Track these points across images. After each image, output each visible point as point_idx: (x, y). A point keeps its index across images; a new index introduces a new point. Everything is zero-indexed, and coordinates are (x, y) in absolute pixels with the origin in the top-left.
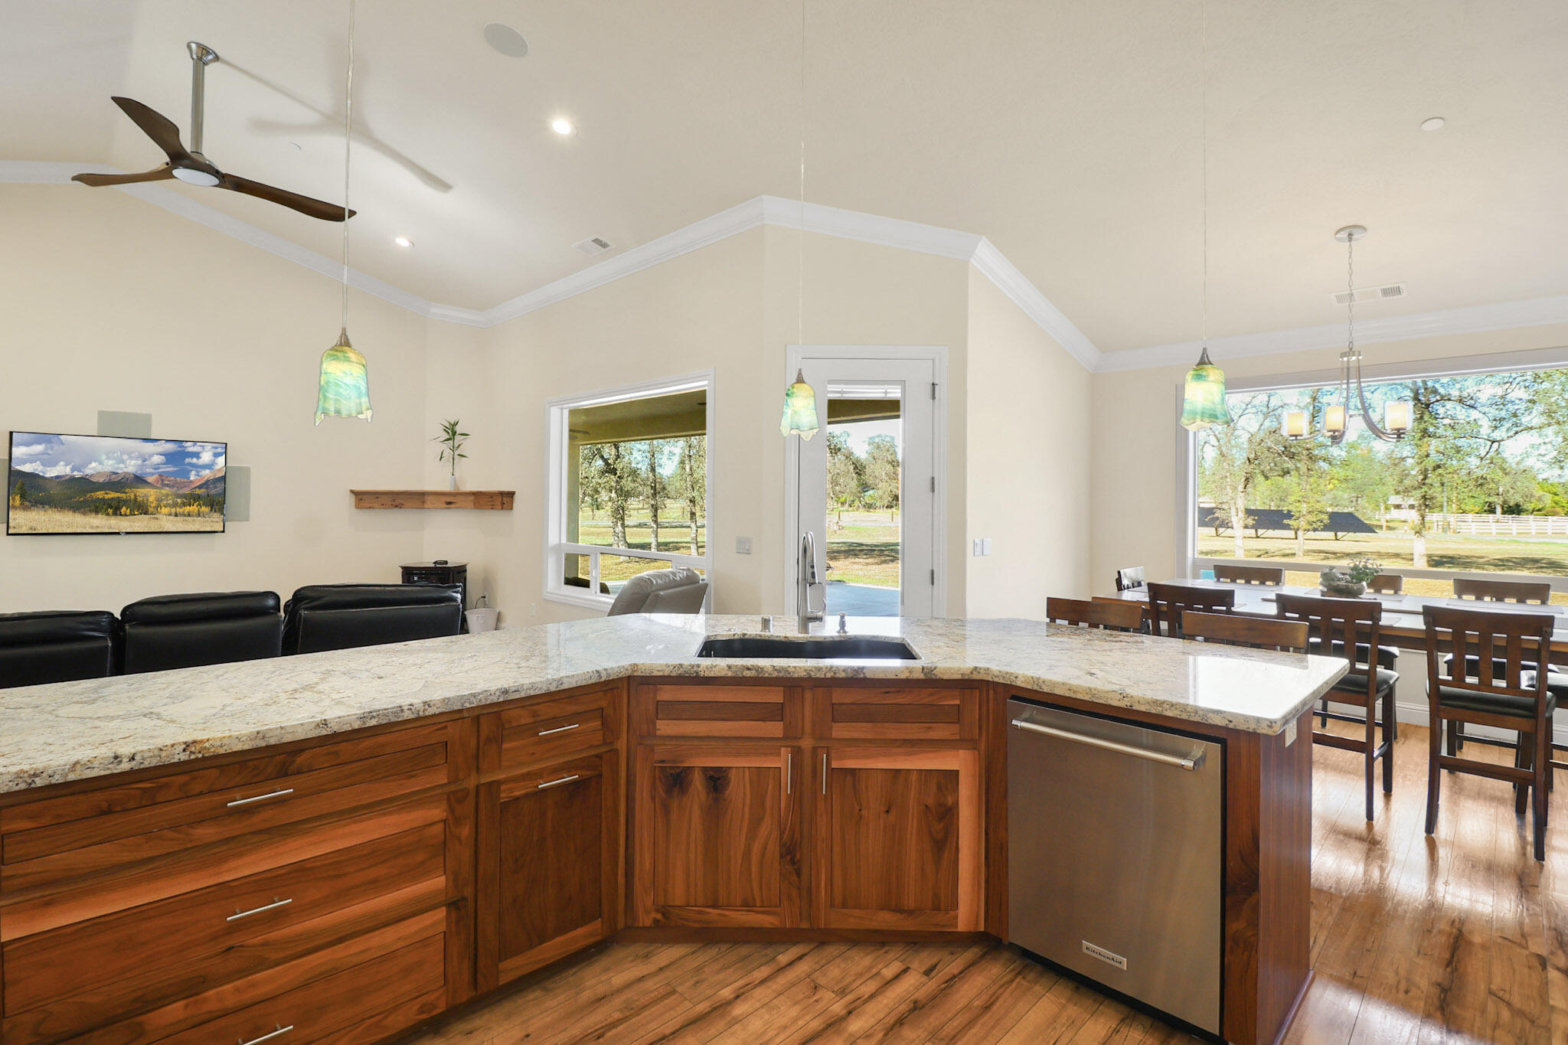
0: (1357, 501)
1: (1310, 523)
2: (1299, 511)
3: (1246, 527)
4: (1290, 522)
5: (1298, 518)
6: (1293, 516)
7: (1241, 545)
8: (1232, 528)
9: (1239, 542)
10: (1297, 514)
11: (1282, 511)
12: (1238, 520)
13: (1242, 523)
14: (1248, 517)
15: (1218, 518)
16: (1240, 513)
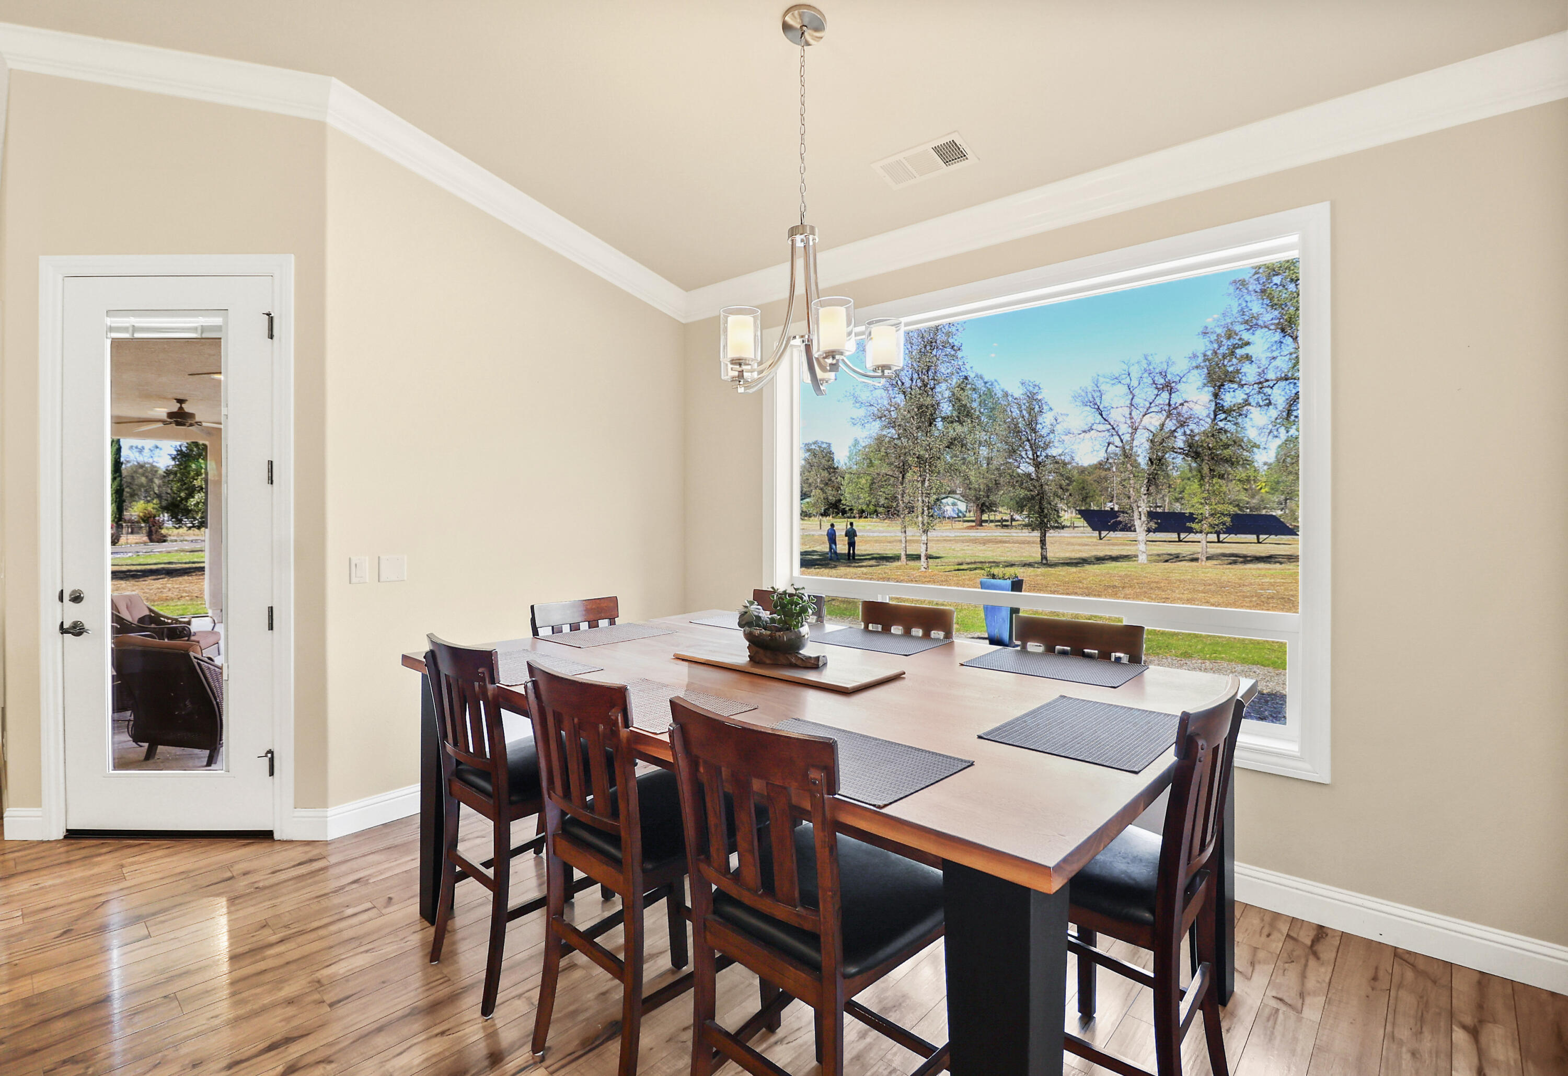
0: (1286, 503)
1: (1211, 526)
2: (1202, 514)
3: (1149, 531)
4: (1193, 525)
5: (1200, 521)
6: (1196, 518)
7: (1144, 550)
8: (1135, 531)
9: (1142, 547)
10: (1200, 517)
11: (1184, 513)
12: (1140, 524)
13: (1145, 527)
14: (1151, 521)
15: (1120, 522)
16: (1143, 516)
